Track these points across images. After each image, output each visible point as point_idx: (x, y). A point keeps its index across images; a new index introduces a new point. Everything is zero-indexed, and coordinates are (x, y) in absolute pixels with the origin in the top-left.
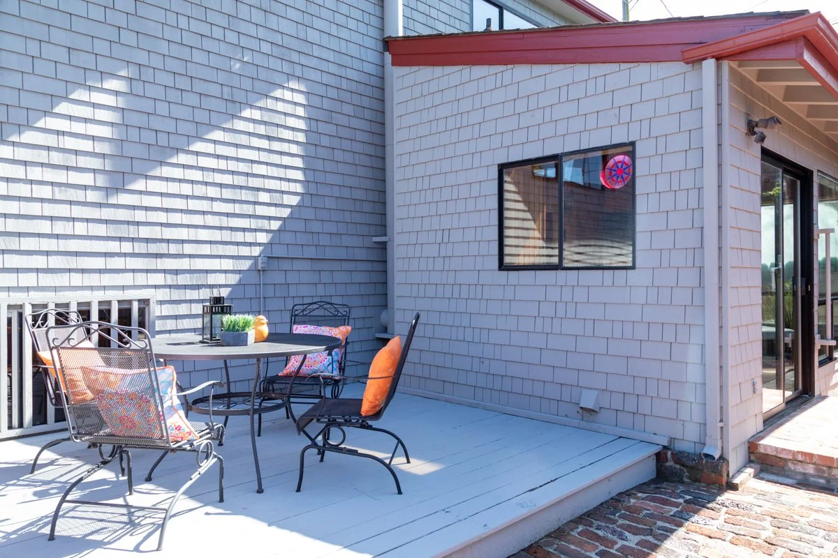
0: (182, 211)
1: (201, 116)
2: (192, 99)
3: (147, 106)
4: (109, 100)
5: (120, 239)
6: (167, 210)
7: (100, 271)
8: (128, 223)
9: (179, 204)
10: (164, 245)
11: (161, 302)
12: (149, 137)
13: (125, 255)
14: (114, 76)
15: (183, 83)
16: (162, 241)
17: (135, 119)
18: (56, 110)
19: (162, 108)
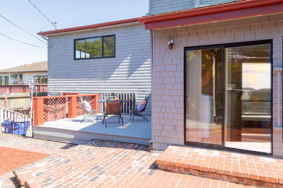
0: (141, 76)
1: (145, 57)
2: (143, 54)
3: (135, 57)
4: (129, 61)
5: (131, 82)
6: (139, 76)
7: (128, 88)
8: (132, 79)
9: (141, 75)
10: (138, 83)
11: (138, 94)
12: (136, 63)
13: (132, 85)
14: (129, 56)
15: (142, 51)
16: (138, 82)
17: (133, 60)
18: (123, 62)
19: (138, 57)
